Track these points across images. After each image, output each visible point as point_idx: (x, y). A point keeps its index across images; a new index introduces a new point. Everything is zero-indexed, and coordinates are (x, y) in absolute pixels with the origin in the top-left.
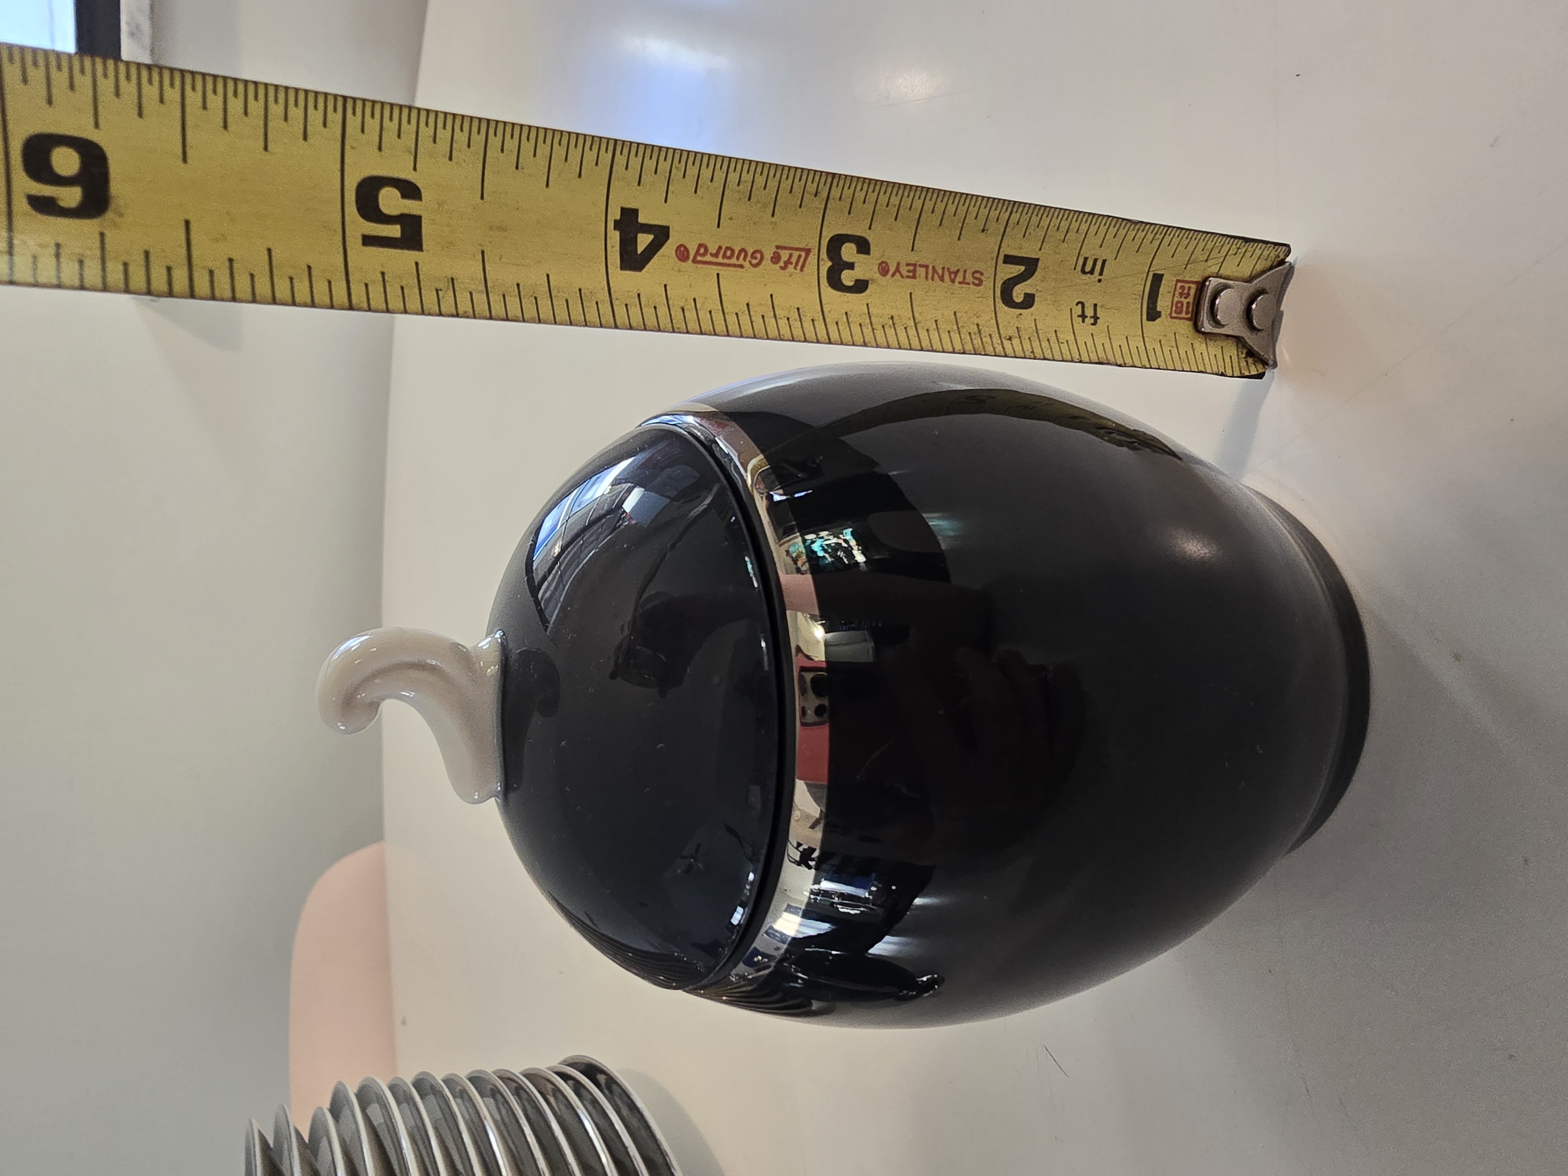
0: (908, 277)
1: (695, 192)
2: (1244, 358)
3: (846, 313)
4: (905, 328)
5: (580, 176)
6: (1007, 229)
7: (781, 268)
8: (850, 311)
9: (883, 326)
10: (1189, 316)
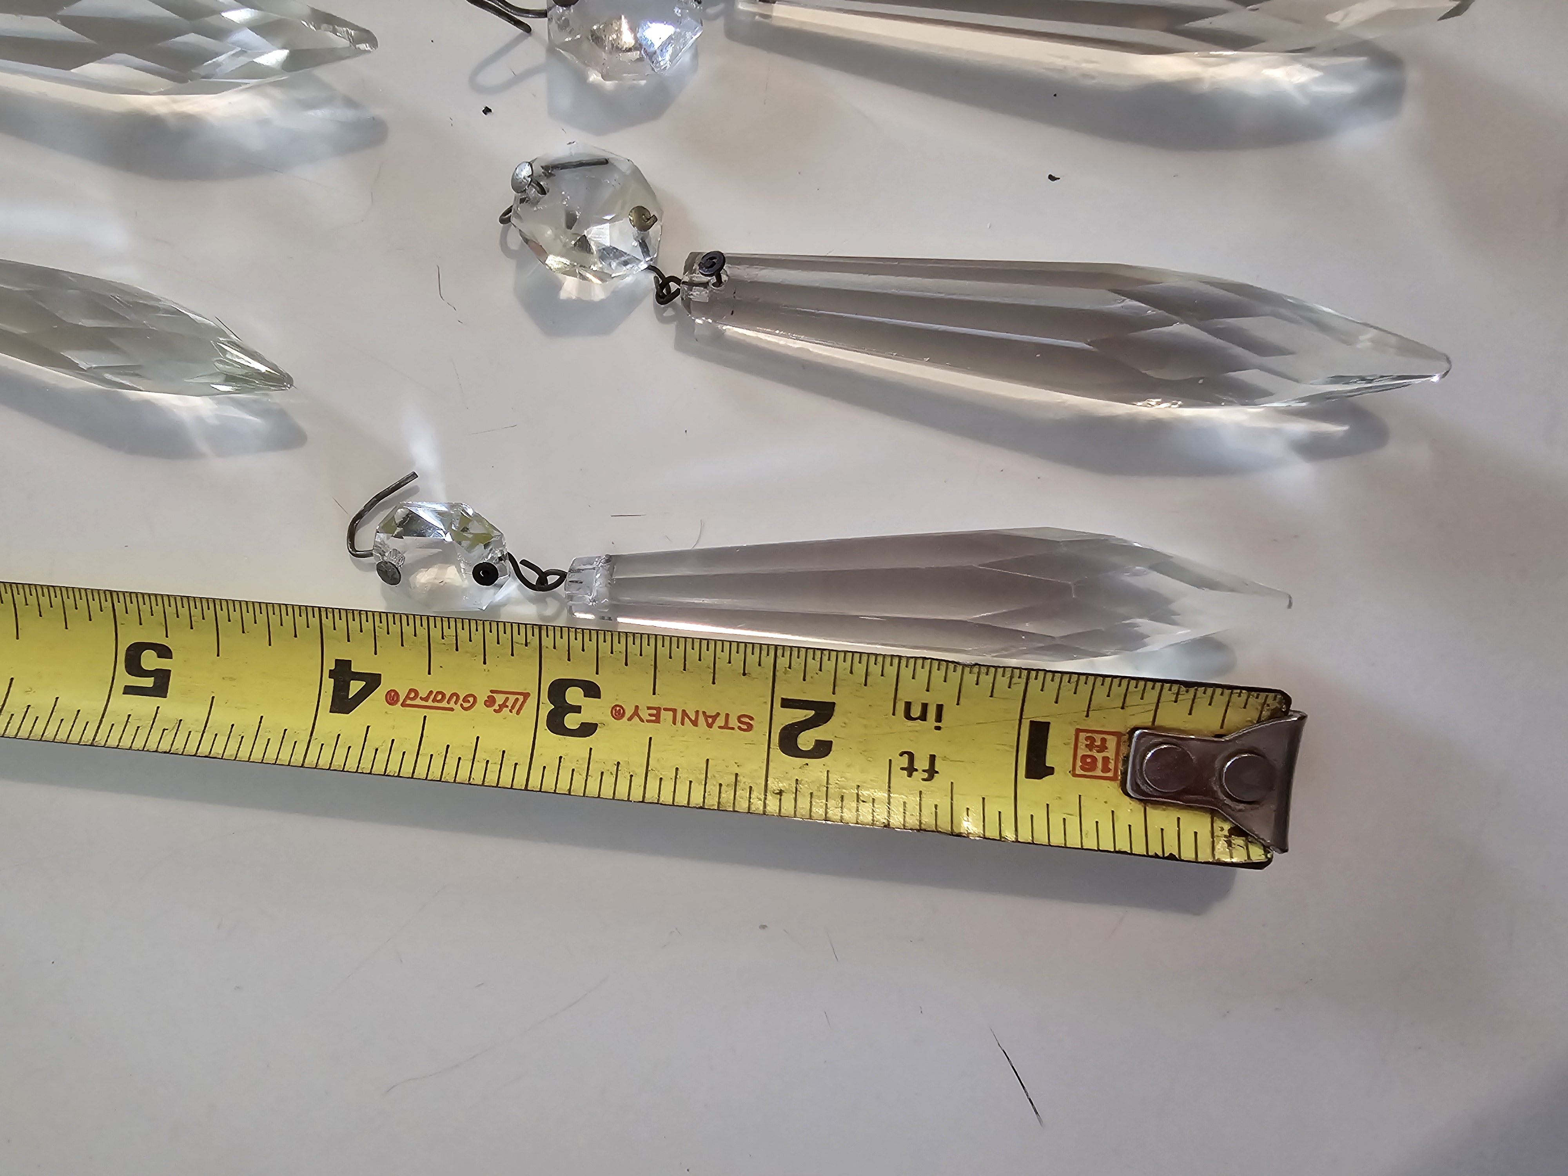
0: (648, 721)
1: (402, 645)
2: (1225, 836)
3: (561, 757)
4: (631, 776)
5: (296, 636)
6: (777, 673)
7: (495, 710)
8: (567, 755)
9: (602, 773)
10: (1110, 774)
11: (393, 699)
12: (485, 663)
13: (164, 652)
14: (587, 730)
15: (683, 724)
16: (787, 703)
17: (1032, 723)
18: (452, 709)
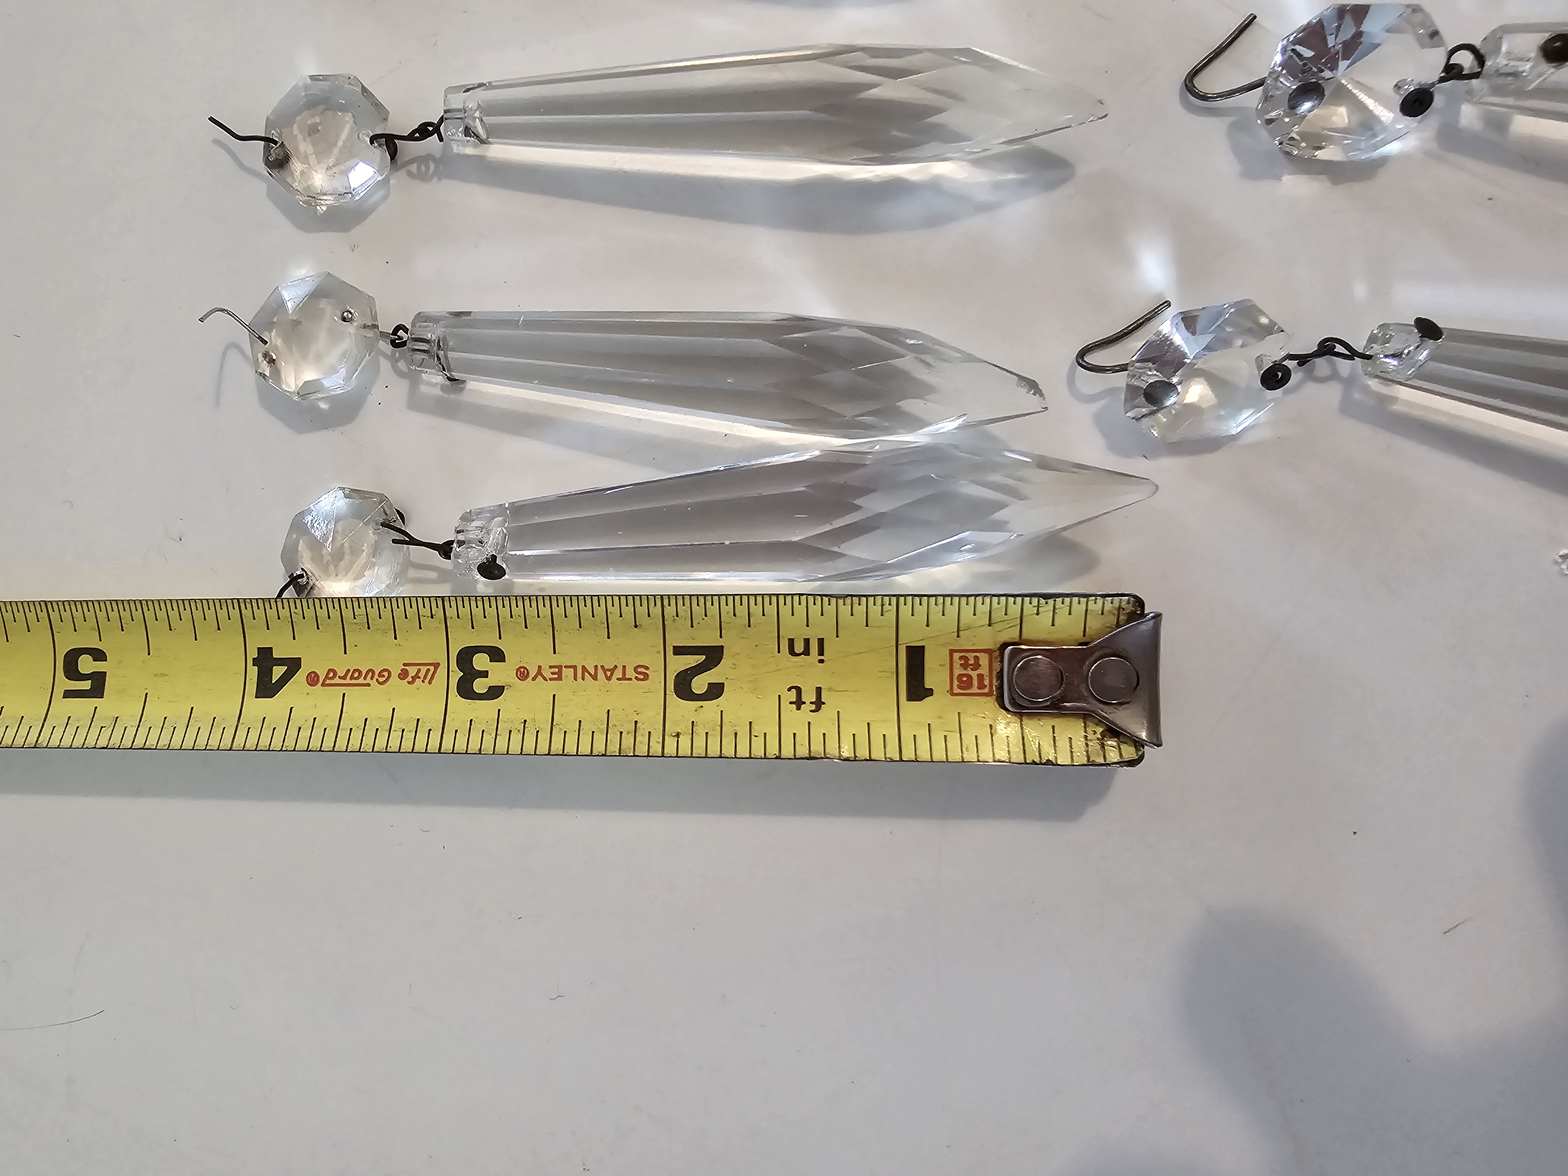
0: (551, 679)
1: (318, 628)
2: (1098, 739)
3: (471, 721)
4: (538, 732)
5: (219, 629)
6: (666, 622)
7: (409, 683)
8: (477, 718)
9: (510, 731)
10: (986, 690)
11: (314, 680)
12: (396, 638)
13: (99, 655)
14: (495, 692)
15: (583, 679)
16: (679, 651)
17: (909, 649)
18: (369, 685)
